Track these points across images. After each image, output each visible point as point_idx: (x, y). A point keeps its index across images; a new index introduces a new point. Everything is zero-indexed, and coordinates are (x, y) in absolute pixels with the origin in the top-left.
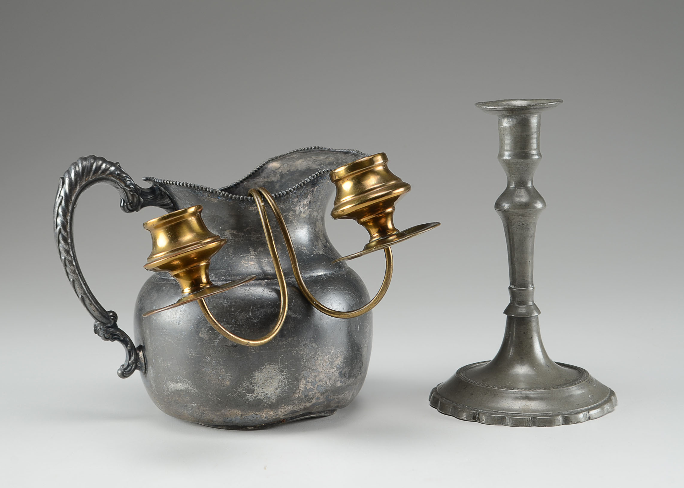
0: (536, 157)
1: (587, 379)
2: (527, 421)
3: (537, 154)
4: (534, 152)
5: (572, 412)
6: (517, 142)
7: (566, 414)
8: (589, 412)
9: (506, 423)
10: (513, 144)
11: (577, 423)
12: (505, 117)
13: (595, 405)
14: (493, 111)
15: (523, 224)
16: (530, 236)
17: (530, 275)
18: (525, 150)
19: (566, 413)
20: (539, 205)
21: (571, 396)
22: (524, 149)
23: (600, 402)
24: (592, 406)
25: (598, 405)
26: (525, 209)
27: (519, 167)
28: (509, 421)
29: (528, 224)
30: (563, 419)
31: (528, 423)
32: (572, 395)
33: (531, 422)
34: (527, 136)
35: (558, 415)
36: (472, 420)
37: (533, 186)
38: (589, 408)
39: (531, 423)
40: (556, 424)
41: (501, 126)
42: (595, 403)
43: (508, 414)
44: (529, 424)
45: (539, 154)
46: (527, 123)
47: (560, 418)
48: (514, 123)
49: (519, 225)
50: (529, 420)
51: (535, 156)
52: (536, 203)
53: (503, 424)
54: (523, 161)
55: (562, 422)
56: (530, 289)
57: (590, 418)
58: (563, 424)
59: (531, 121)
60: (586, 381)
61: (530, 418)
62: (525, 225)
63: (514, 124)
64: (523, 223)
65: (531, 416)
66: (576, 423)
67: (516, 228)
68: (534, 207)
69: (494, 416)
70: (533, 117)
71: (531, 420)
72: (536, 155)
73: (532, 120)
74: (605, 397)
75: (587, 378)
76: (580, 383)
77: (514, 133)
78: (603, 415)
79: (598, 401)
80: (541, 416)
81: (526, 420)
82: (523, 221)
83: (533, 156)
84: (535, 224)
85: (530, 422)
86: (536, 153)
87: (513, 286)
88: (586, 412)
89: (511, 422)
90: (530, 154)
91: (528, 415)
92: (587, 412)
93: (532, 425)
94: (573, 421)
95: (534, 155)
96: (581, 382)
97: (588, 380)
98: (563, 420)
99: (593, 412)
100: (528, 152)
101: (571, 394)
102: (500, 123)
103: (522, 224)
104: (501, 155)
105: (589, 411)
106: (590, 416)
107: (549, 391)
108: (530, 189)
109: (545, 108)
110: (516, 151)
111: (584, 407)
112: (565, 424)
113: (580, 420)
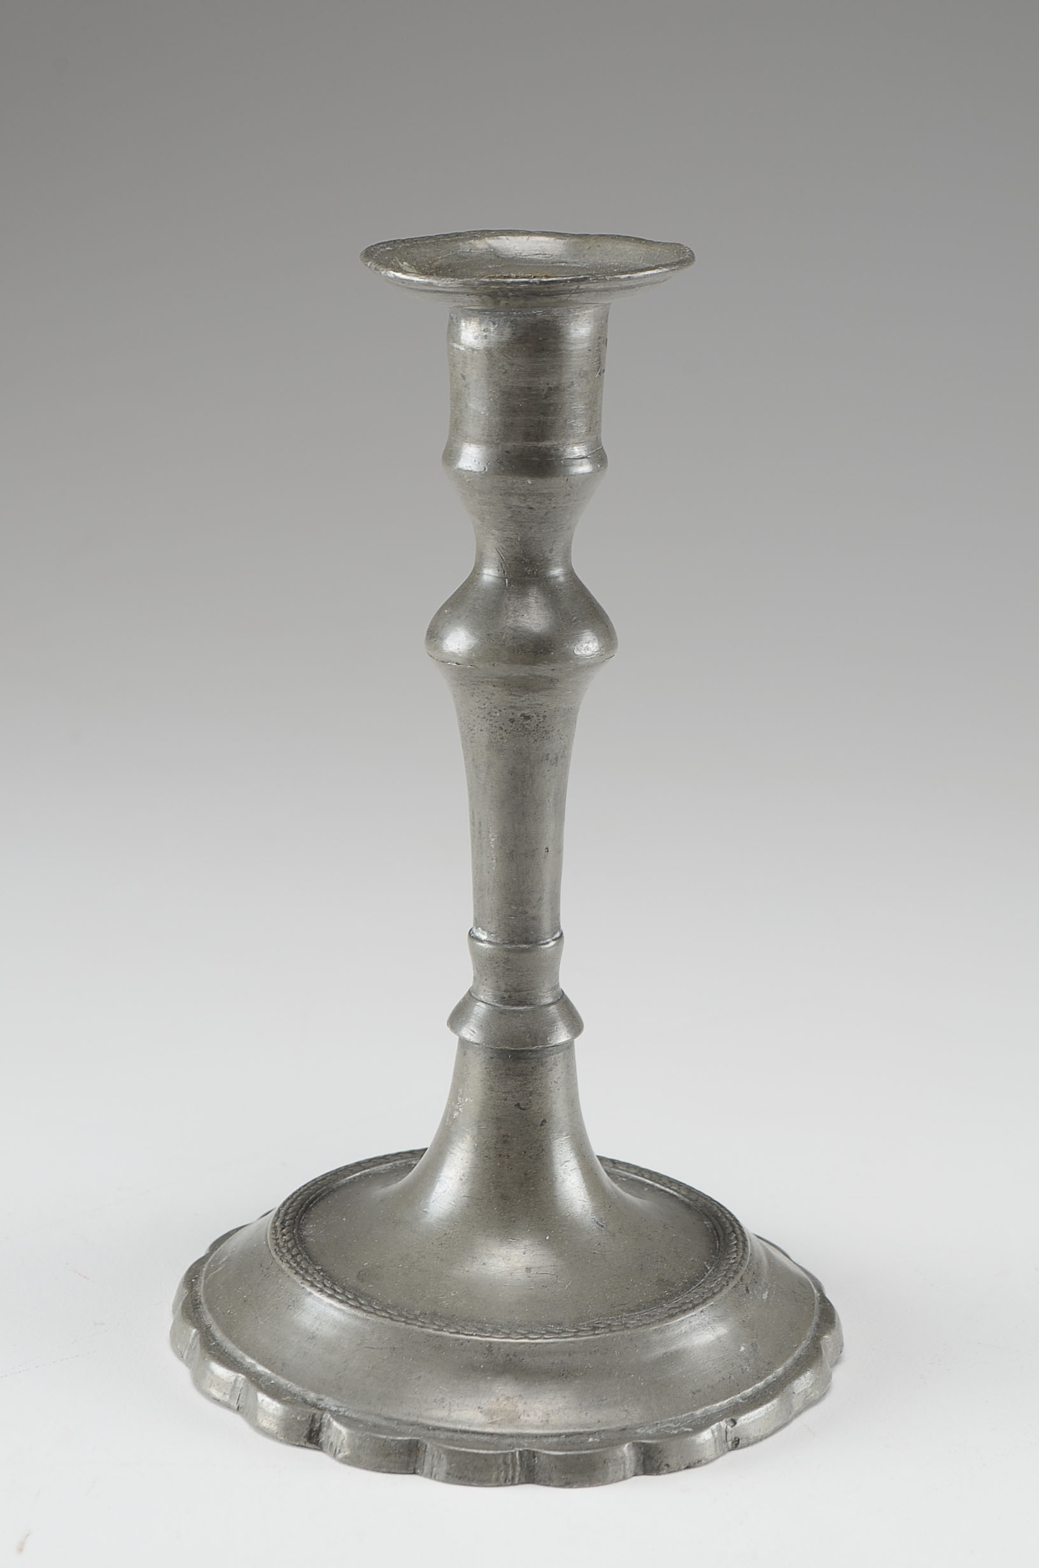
0: (584, 468)
1: (738, 1278)
2: (505, 1463)
3: (586, 457)
4: (578, 450)
5: (672, 1425)
6: (515, 411)
7: (649, 1437)
8: (734, 1422)
9: (426, 1468)
10: (497, 419)
11: (688, 1467)
12: (469, 314)
13: (760, 1385)
14: (422, 291)
15: (527, 718)
16: (550, 757)
17: (546, 897)
18: (541, 444)
19: (650, 1432)
20: (588, 646)
21: (674, 1357)
22: (538, 440)
23: (780, 1370)
24: (748, 1391)
25: (768, 1386)
26: (534, 663)
27: (519, 504)
28: (436, 1463)
29: (545, 717)
30: (636, 1454)
31: (506, 1472)
32: (677, 1352)
33: (518, 1469)
34: (550, 389)
35: (621, 1442)
36: (303, 1444)
37: (571, 574)
38: (737, 1404)
39: (517, 1474)
40: (610, 1476)
41: (456, 345)
42: (760, 1379)
43: (437, 1432)
44: (510, 1477)
45: (599, 457)
46: (551, 340)
47: (626, 1450)
48: (504, 339)
49: (512, 721)
50: (509, 1461)
51: (581, 465)
52: (575, 639)
53: (415, 1470)
54: (532, 485)
55: (633, 1465)
56: (542, 946)
57: (736, 1444)
58: (636, 1475)
59: (568, 334)
60: (732, 1284)
61: (513, 1454)
62: (536, 718)
63: (502, 343)
64: (526, 712)
65: (520, 1446)
66: (683, 1467)
67: (501, 728)
68: (568, 656)
69: (385, 1437)
70: (578, 316)
71: (518, 1463)
72: (585, 460)
73: (572, 331)
74: (800, 1343)
75: (736, 1272)
76: (711, 1297)
77: (504, 377)
78: (785, 1422)
79: (771, 1367)
80: (558, 1443)
81: (501, 1461)
82: (526, 704)
83: (573, 465)
84: (569, 717)
85: (514, 1472)
86: (584, 455)
87: (485, 933)
88: (723, 1424)
89: (445, 1468)
90: (559, 457)
91: (509, 1441)
92: (729, 1419)
93: (523, 1480)
94: (672, 1462)
95: (575, 462)
96: (714, 1294)
97: (741, 1279)
98: (638, 1461)
99: (749, 1420)
100: (553, 451)
101: (673, 1348)
102: (453, 334)
103: (523, 715)
104: (450, 455)
105: (733, 1418)
106: (737, 1435)
107: (594, 1341)
108: (560, 584)
109: (621, 289)
110: (510, 445)
111: (717, 1401)
112: (644, 1474)
113: (700, 1458)
